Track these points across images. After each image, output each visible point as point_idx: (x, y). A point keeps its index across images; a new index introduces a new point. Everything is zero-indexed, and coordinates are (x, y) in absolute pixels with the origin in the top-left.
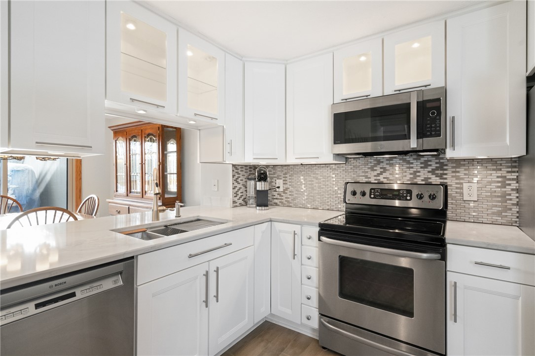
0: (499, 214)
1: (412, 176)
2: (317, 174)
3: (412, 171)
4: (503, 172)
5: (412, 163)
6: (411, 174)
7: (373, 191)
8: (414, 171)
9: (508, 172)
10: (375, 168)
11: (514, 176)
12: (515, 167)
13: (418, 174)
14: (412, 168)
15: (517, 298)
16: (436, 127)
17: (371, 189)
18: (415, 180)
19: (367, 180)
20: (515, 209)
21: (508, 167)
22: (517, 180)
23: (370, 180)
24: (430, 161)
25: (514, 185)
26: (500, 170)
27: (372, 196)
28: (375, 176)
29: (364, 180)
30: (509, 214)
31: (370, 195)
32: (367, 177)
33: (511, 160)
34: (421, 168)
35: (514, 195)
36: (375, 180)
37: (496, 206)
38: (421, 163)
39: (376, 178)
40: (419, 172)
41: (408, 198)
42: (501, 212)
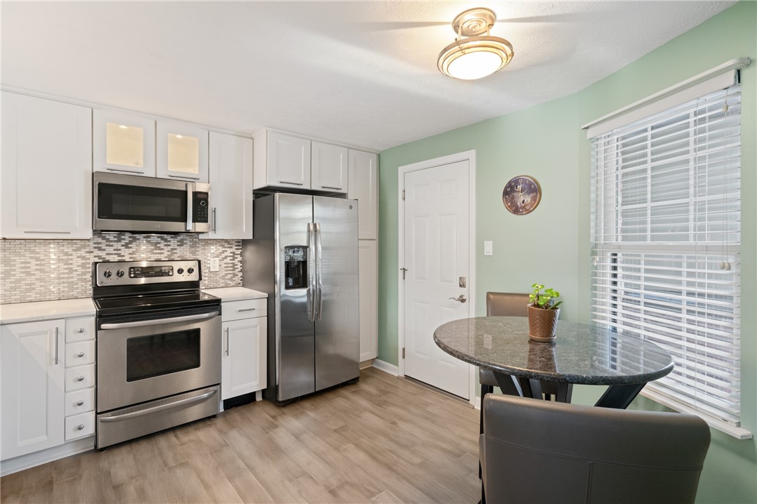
0: (231, 279)
1: (169, 253)
2: (38, 253)
3: (169, 248)
4: (233, 250)
5: (170, 241)
6: (168, 251)
7: (132, 270)
8: (172, 249)
9: (236, 249)
10: (130, 246)
11: (239, 252)
12: (239, 246)
13: (175, 251)
14: (169, 245)
15: (256, 326)
16: (204, 214)
17: (131, 268)
18: (172, 257)
19: (120, 258)
20: (241, 274)
21: (236, 246)
22: (241, 255)
23: (123, 258)
24: (185, 239)
25: (239, 258)
26: (232, 247)
27: (132, 275)
28: (130, 254)
29: (116, 258)
30: (236, 278)
31: (130, 274)
32: (119, 255)
33: (238, 241)
34: (178, 245)
35: (240, 265)
36: (130, 258)
37: (229, 274)
38: (178, 241)
39: (131, 256)
40: (176, 249)
41: (171, 274)
42: (232, 277)
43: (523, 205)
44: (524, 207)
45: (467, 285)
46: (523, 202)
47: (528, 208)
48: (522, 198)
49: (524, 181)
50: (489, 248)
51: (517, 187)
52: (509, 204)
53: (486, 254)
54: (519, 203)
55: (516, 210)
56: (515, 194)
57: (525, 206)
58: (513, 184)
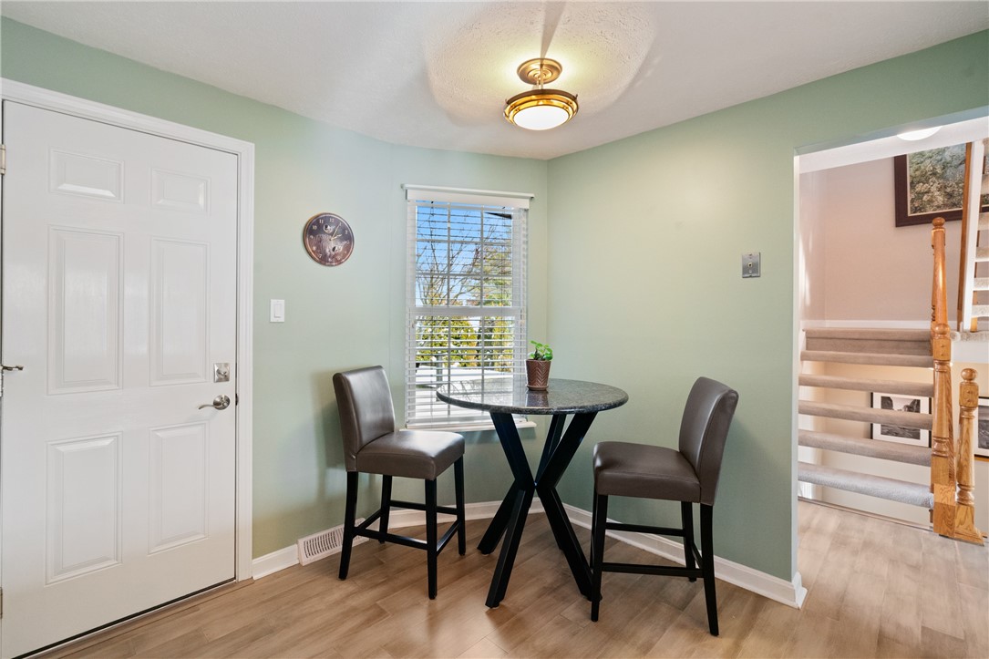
43: (333, 253)
44: (333, 257)
45: (232, 377)
46: (334, 249)
47: (339, 258)
48: (332, 244)
49: (337, 222)
50: (278, 310)
51: (326, 227)
52: (314, 248)
53: (273, 319)
54: (327, 250)
55: (323, 259)
56: (324, 237)
57: (336, 255)
58: (321, 222)
